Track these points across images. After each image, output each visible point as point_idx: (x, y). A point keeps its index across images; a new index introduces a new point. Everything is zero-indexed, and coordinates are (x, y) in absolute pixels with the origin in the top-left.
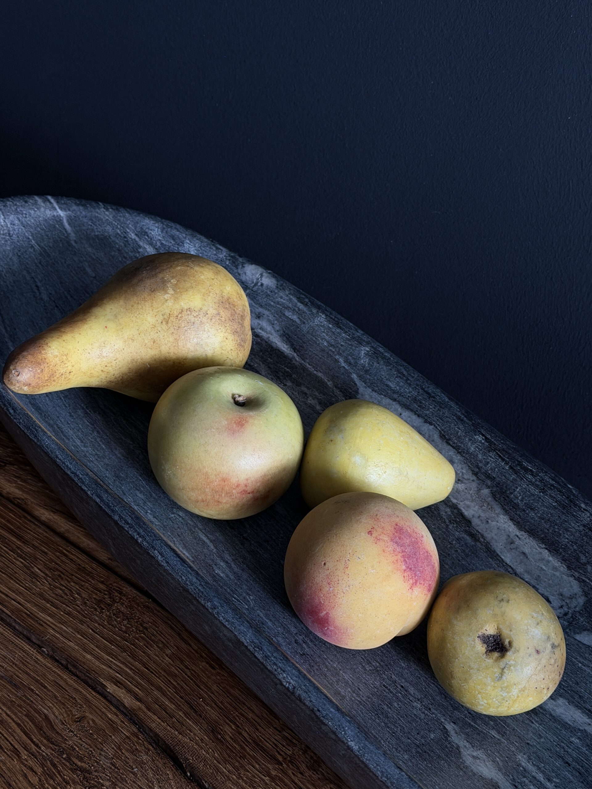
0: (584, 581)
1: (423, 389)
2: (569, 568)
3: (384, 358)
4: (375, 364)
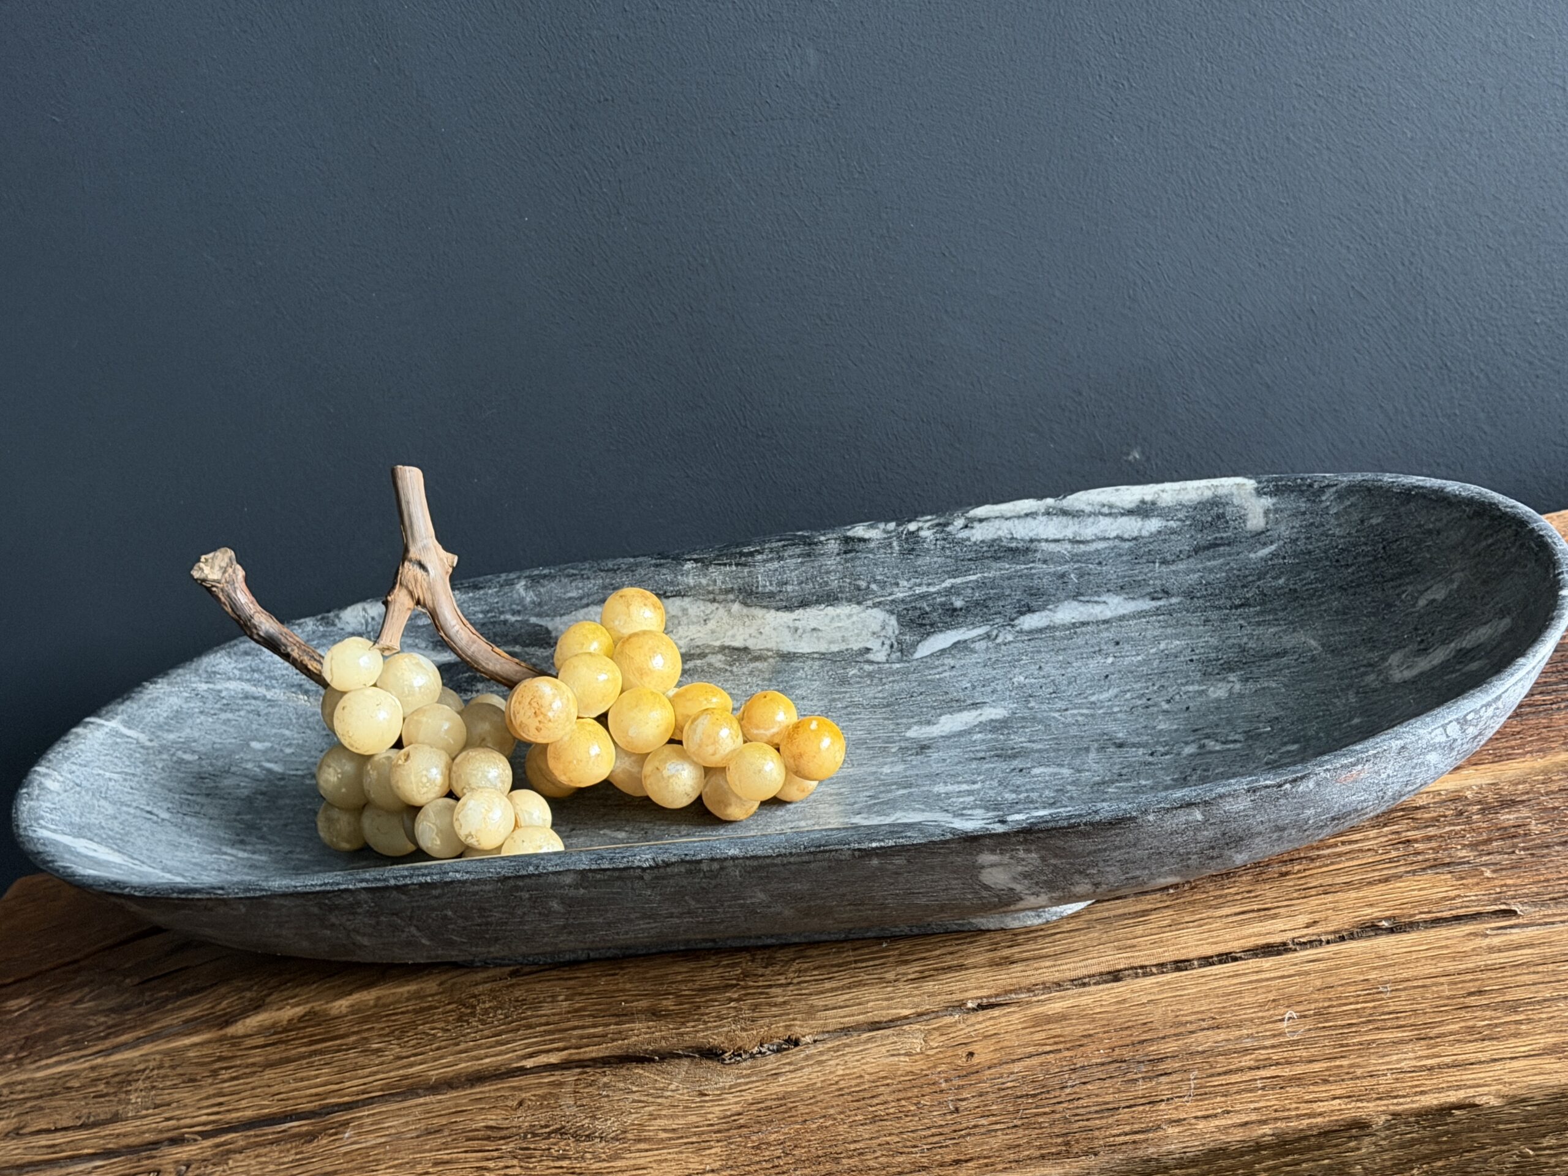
0: (880, 603)
1: (602, 571)
2: (859, 603)
3: (545, 576)
4: (542, 590)
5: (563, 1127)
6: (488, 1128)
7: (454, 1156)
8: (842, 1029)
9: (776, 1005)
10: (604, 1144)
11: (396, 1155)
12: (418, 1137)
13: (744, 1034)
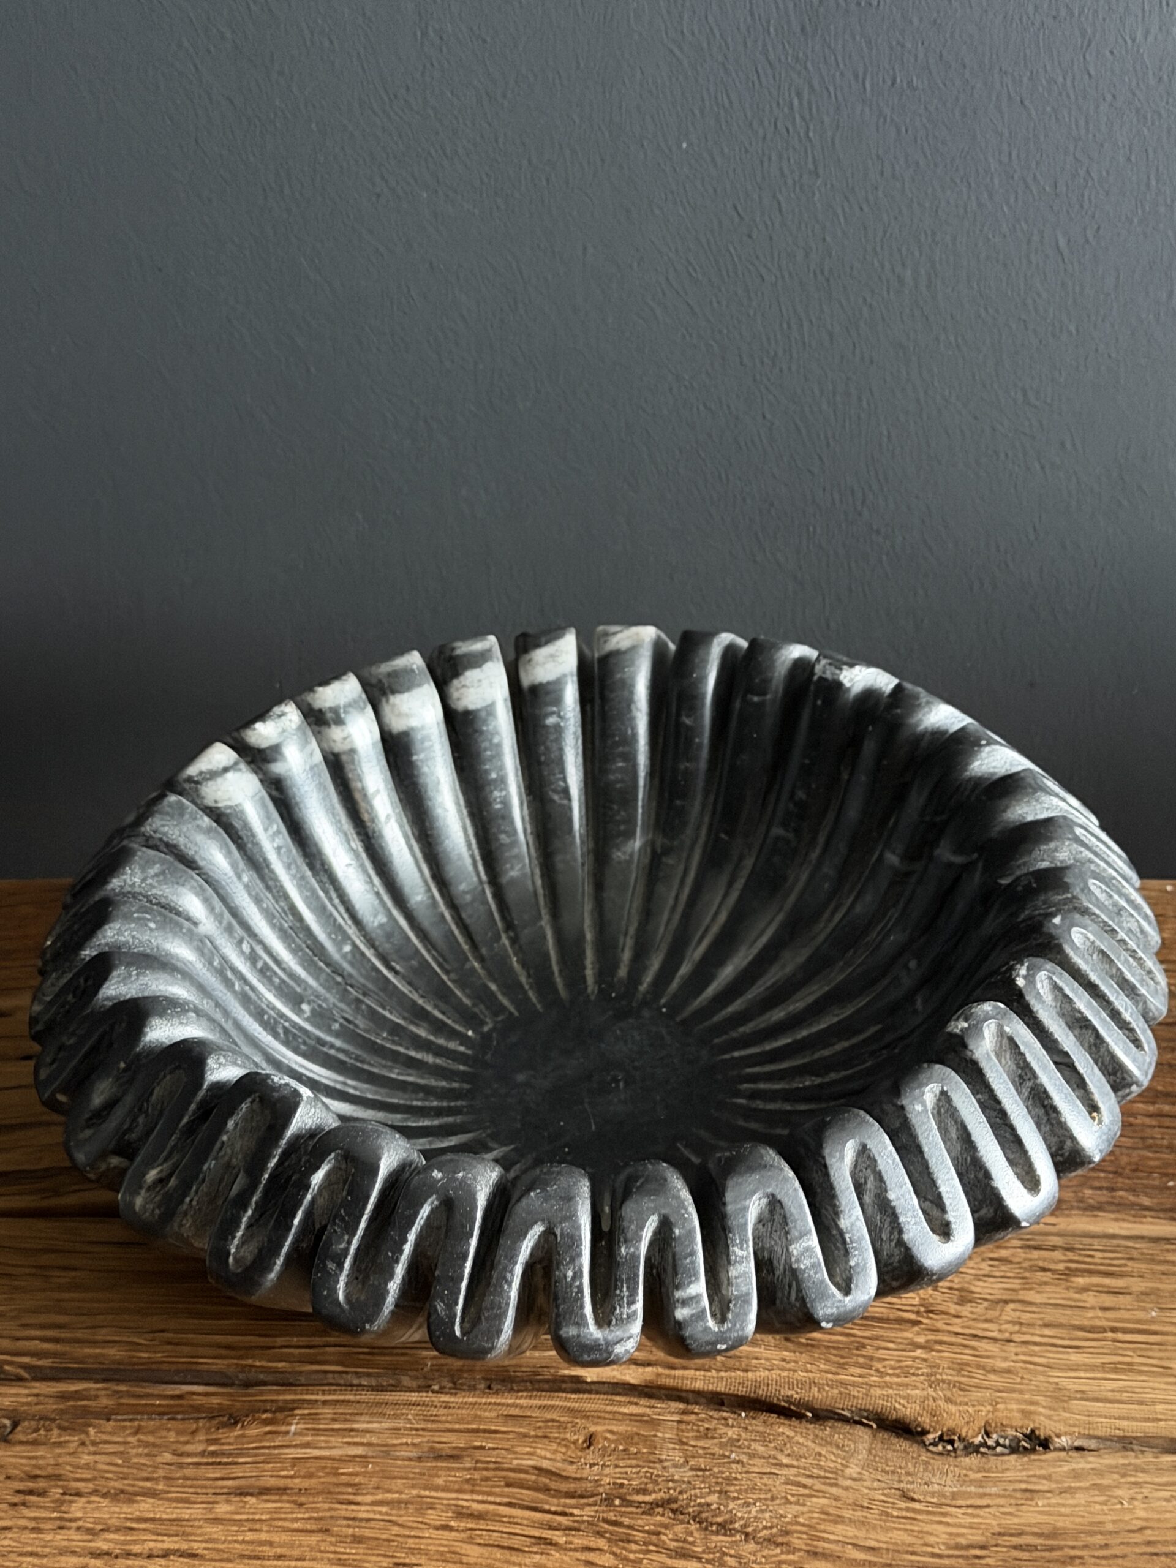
5: (676, 1501)
6: (540, 1470)
7: (491, 1507)
8: (1121, 1439)
9: (994, 1371)
10: (752, 1546)
11: (387, 1483)
12: (419, 1459)
13: (953, 1409)
